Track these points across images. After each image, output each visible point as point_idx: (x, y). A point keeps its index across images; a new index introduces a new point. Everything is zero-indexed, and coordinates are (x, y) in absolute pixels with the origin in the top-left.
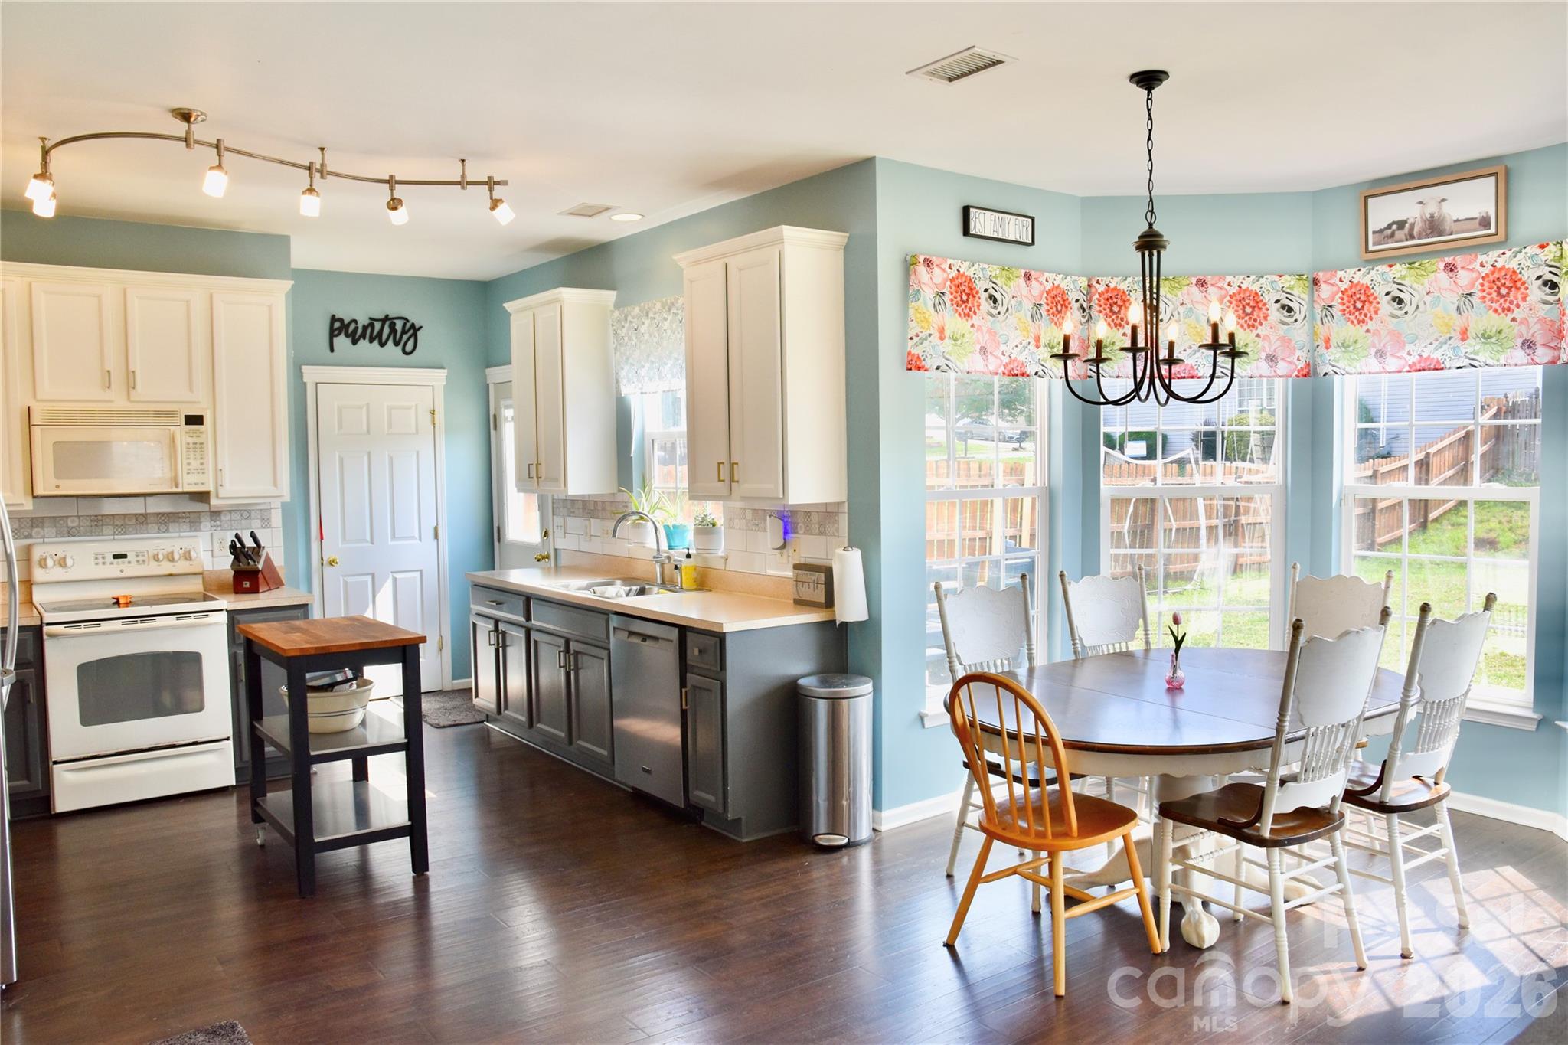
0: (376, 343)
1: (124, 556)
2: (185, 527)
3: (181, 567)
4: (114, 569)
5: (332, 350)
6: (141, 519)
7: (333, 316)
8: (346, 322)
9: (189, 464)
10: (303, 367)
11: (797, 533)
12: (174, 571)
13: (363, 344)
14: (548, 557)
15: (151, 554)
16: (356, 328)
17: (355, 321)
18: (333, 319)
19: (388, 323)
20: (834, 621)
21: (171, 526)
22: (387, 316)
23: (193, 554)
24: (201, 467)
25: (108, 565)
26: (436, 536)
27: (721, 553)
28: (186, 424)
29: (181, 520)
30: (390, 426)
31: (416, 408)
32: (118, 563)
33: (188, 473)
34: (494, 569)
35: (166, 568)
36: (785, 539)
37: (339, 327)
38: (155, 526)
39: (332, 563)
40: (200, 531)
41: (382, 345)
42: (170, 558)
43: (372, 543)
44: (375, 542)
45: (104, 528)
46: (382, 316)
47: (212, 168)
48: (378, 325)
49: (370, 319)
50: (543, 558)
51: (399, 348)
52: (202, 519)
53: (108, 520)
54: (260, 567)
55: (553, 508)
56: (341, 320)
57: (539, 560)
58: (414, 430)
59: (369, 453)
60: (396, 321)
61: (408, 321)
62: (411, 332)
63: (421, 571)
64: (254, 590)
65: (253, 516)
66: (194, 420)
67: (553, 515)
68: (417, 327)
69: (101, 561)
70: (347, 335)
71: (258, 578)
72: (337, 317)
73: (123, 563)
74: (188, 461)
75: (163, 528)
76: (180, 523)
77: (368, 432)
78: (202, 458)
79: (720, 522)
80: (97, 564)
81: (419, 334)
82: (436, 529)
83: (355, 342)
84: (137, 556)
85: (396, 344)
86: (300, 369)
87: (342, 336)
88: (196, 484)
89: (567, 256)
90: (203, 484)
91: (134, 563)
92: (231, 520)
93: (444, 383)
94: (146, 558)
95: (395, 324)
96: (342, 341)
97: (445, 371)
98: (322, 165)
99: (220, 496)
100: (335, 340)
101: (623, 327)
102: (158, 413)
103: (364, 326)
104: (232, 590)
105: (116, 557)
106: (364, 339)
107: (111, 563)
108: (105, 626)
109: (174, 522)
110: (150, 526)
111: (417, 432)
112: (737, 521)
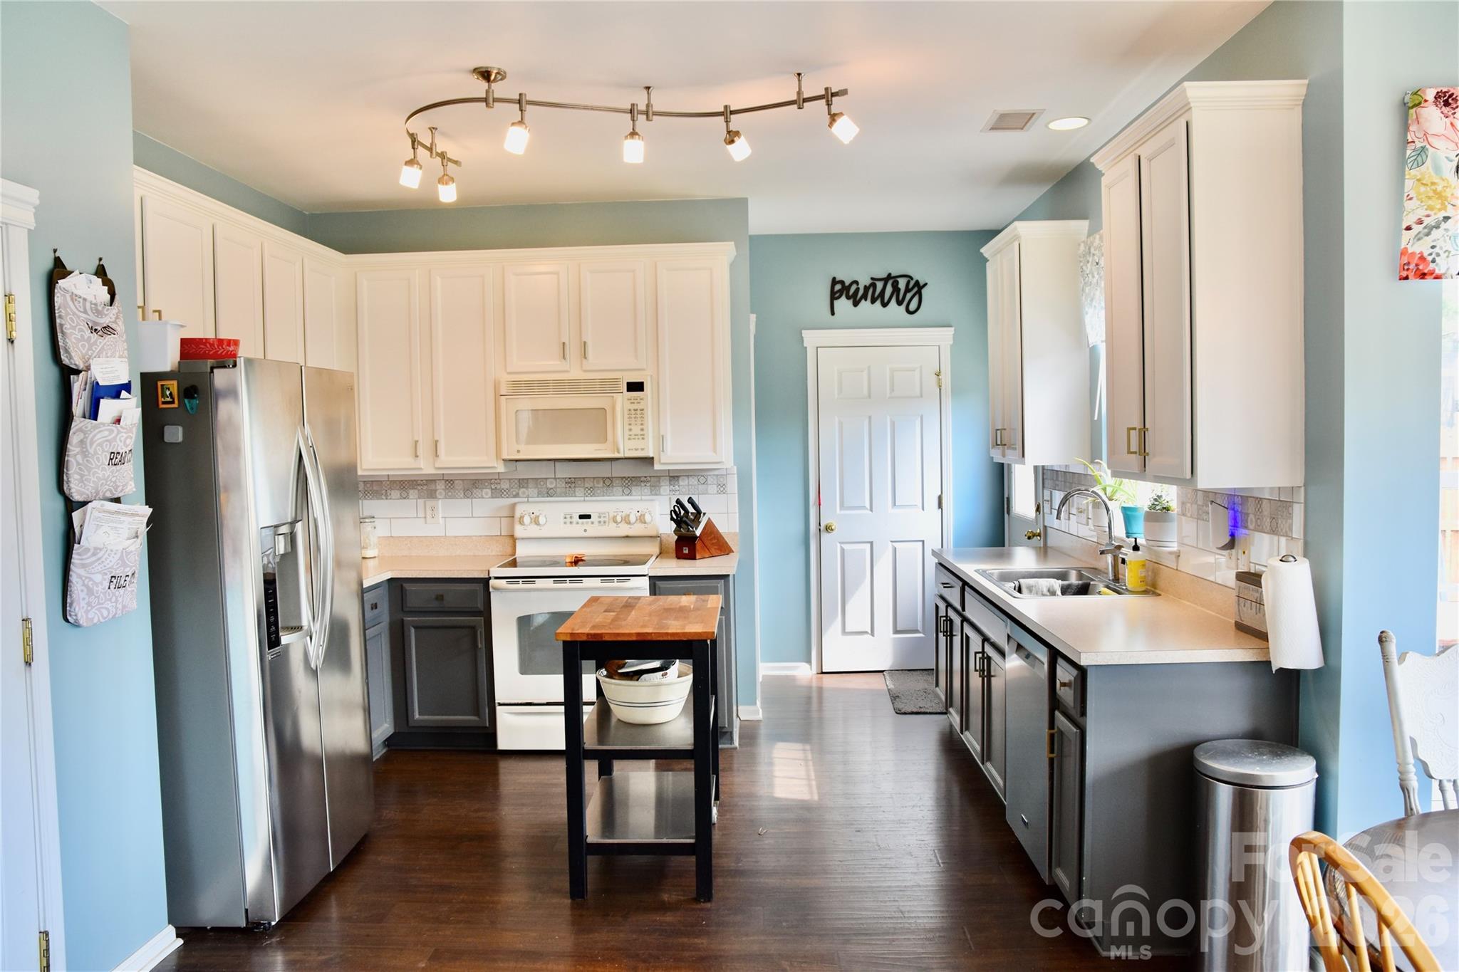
0: (878, 303)
1: (588, 517)
2: (646, 491)
3: (637, 530)
4: (581, 528)
5: (833, 313)
6: (608, 482)
7: (834, 279)
8: (847, 284)
9: (630, 430)
10: (803, 331)
11: (1246, 528)
12: (630, 534)
13: (865, 305)
14: (1039, 535)
15: (611, 515)
16: (857, 290)
17: (856, 282)
18: (834, 282)
19: (890, 283)
20: (1269, 663)
21: (634, 489)
22: (890, 274)
23: (648, 518)
24: (642, 433)
25: (574, 525)
26: (940, 506)
27: (1174, 547)
28: (628, 390)
29: (643, 484)
30: (892, 390)
31: (921, 370)
32: (583, 523)
33: (629, 439)
34: (1004, 546)
35: (624, 530)
36: (1232, 535)
37: (840, 290)
38: (620, 489)
39: (828, 529)
40: (660, 494)
41: (885, 305)
42: (626, 520)
43: (871, 510)
44: (874, 510)
45: (577, 489)
46: (884, 275)
47: (513, 124)
48: (880, 285)
49: (872, 279)
50: (1034, 535)
51: (903, 307)
52: (662, 484)
53: (579, 482)
54: (698, 533)
55: (1043, 479)
56: (842, 282)
57: (1029, 538)
58: (918, 394)
59: (870, 417)
60: (899, 280)
61: (912, 279)
62: (916, 289)
63: (923, 541)
64: (692, 557)
65: (709, 482)
66: (636, 387)
67: (1043, 487)
68: (921, 284)
69: (568, 520)
70: (848, 297)
71: (695, 544)
72: (837, 279)
73: (587, 523)
74: (630, 427)
75: (627, 491)
76: (642, 486)
77: (870, 396)
78: (642, 424)
79: (1174, 505)
80: (565, 523)
81: (924, 291)
82: (940, 498)
83: (856, 304)
84: (600, 517)
85: (899, 303)
86: (801, 333)
87: (843, 298)
88: (636, 450)
89: (1055, 185)
90: (642, 449)
91: (596, 523)
92: (688, 485)
93: (952, 342)
94: (606, 519)
95: (898, 282)
96: (843, 304)
97: (953, 329)
98: (648, 106)
99: (662, 461)
100: (836, 303)
101: (1088, 262)
102: (603, 381)
103: (865, 286)
104: (675, 556)
105: (582, 517)
106: (866, 300)
107: (578, 523)
108: (540, 583)
109: (637, 486)
110: (615, 489)
111: (921, 396)
112: (1189, 505)
